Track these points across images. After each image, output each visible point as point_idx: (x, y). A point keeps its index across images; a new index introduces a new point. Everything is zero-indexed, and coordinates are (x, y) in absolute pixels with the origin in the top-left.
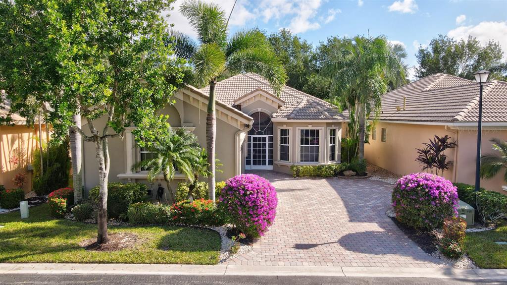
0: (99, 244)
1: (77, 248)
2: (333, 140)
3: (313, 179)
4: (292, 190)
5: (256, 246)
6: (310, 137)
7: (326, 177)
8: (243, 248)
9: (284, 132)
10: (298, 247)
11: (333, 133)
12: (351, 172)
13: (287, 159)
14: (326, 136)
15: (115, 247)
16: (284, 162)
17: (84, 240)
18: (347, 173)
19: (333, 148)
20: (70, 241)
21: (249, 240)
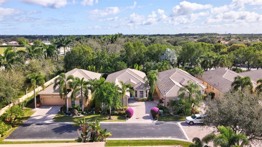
0: (110, 119)
1: (106, 119)
2: (146, 93)
3: (142, 102)
4: (137, 106)
5: (131, 118)
6: (142, 92)
7: (145, 101)
8: (129, 119)
9: (136, 91)
10: (137, 118)
11: (147, 91)
12: (150, 100)
13: (137, 97)
14: (145, 92)
15: (112, 119)
16: (136, 97)
17: (107, 118)
18: (149, 100)
19: (147, 94)
20: (105, 118)
21: (130, 118)
